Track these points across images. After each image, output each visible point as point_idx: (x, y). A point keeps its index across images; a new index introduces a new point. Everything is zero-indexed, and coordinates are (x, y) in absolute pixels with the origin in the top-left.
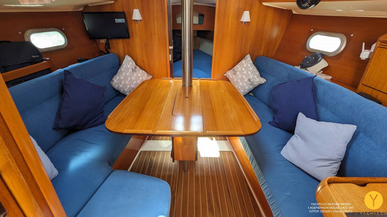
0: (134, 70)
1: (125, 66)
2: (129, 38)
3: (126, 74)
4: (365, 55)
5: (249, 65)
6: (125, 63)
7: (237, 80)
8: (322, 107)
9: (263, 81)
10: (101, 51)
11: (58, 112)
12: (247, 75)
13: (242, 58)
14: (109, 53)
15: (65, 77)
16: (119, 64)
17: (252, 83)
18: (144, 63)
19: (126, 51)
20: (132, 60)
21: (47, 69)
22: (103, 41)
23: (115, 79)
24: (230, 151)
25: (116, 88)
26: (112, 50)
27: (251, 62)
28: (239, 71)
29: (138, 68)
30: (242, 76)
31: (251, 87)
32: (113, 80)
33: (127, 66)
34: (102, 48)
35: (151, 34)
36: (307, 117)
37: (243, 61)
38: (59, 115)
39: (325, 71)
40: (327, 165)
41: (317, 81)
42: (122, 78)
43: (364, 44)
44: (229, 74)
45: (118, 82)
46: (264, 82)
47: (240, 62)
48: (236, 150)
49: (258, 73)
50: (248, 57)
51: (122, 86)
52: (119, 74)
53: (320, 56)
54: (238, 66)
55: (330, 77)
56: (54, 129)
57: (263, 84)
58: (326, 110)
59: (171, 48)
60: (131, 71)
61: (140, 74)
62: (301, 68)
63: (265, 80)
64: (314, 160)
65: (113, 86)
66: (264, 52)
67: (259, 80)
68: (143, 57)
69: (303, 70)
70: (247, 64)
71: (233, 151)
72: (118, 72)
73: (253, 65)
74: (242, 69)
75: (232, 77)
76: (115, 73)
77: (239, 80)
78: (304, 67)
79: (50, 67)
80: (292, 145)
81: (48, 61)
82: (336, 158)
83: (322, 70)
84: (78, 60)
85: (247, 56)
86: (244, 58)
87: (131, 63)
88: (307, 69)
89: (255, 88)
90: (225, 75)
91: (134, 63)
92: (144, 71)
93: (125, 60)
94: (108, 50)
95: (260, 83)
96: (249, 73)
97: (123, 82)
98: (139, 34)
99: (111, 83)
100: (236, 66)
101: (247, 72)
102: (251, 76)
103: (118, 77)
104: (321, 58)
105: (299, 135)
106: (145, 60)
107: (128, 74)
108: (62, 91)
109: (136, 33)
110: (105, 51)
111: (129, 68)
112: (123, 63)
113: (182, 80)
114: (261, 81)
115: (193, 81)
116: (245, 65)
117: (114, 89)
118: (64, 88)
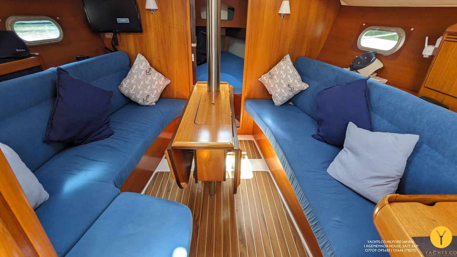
0: (148, 73)
1: (137, 67)
2: (142, 32)
3: (138, 77)
4: (428, 51)
5: (288, 67)
6: (137, 63)
7: (274, 86)
8: (377, 116)
9: (305, 86)
10: (106, 48)
11: (50, 120)
12: (286, 79)
13: (280, 58)
14: (116, 50)
15: (59, 77)
16: (130, 64)
17: (292, 89)
18: (160, 64)
19: (138, 49)
20: (145, 59)
21: (37, 67)
22: (109, 36)
23: (124, 83)
24: (265, 172)
25: (125, 94)
26: (120, 47)
27: (291, 64)
28: (276, 75)
29: (153, 70)
30: (280, 81)
31: (291, 94)
32: (121, 84)
33: (139, 67)
34: (108, 45)
35: (169, 27)
36: (358, 127)
37: (281, 63)
38: (51, 125)
39: (379, 73)
40: (383, 184)
41: (371, 84)
42: (133, 81)
43: (427, 38)
44: (265, 78)
45: (128, 86)
46: (306, 88)
47: (278, 64)
48: (273, 170)
49: (299, 77)
50: (288, 58)
51: (133, 92)
52: (129, 77)
53: (373, 55)
54: (275, 68)
55: (386, 81)
56: (44, 142)
57: (305, 90)
58: (382, 118)
59: (194, 45)
60: (144, 74)
61: (155, 77)
62: (351, 70)
63: (308, 86)
64: (368, 179)
65: (122, 92)
66: (306, 53)
67: (300, 85)
68: (159, 57)
69: (354, 73)
70: (286, 66)
71: (269, 171)
72: (128, 75)
73: (293, 67)
74: (280, 72)
75: (268, 82)
76: (125, 76)
77: (276, 86)
78: (354, 68)
79: (40, 65)
80: (340, 161)
81: (37, 57)
82: (394, 176)
83: (375, 72)
84: (77, 58)
85: (285, 56)
86: (283, 59)
87: (144, 63)
88: (358, 71)
89: (295, 95)
90: (259, 79)
91: (148, 64)
92: (160, 74)
93: (137, 59)
94: (116, 47)
95: (301, 89)
96: (289, 77)
97: (134, 87)
98: (155, 27)
99: (120, 88)
100: (272, 69)
101: (286, 76)
102: (291, 81)
103: (128, 81)
104: (374, 58)
105: (349, 149)
106: (162, 61)
107: (140, 77)
108: (55, 94)
109: (150, 27)
110: (112, 48)
111: (142, 70)
112: (135, 63)
113: (206, 85)
114: (303, 86)
115: (221, 85)
116: (284, 67)
117: (123, 95)
118: (57, 90)
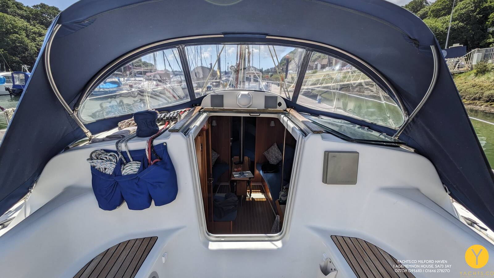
5: (276, 149)
7: (270, 157)
13: (272, 145)
17: (277, 159)
27: (277, 147)
28: (271, 152)
30: (272, 155)
31: (277, 161)
37: (273, 147)
44: (266, 153)
47: (271, 147)
54: (270, 149)
59: (232, 139)
71: (267, 197)
75: (267, 155)
77: (271, 157)
90: (263, 154)
92: (216, 153)
96: (276, 153)
102: (277, 155)
113: (239, 158)
115: (245, 158)
116: (274, 149)
